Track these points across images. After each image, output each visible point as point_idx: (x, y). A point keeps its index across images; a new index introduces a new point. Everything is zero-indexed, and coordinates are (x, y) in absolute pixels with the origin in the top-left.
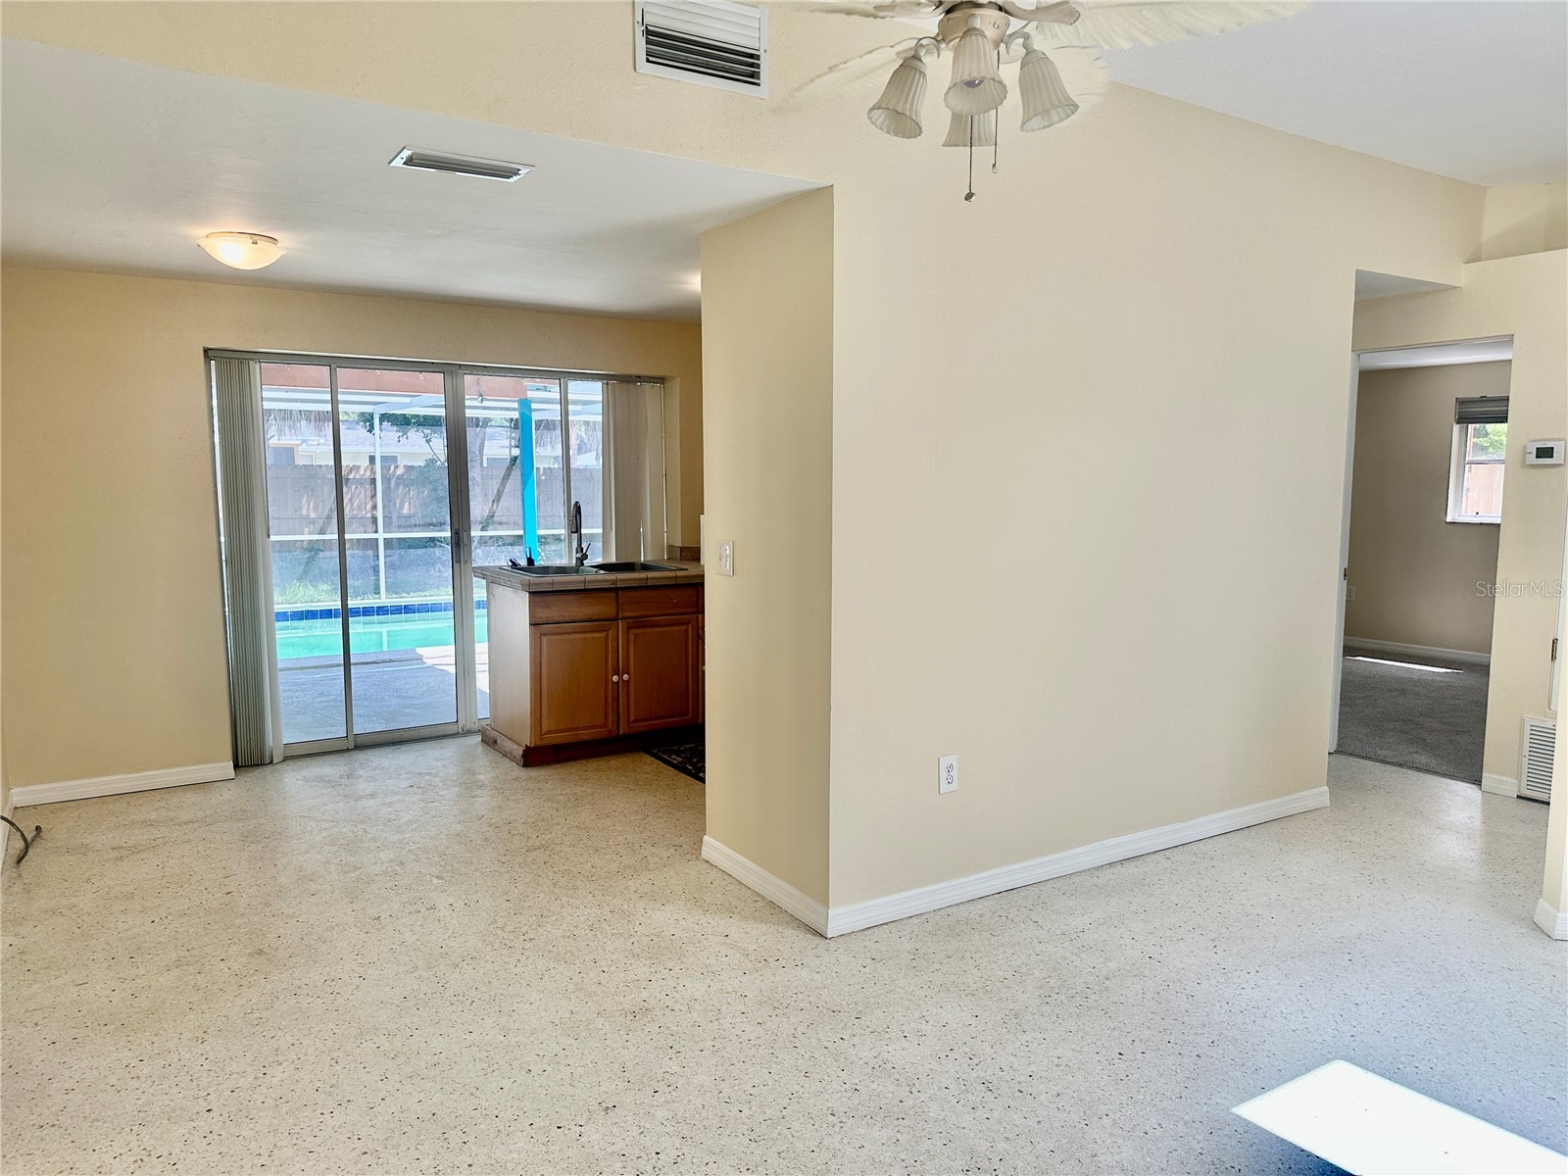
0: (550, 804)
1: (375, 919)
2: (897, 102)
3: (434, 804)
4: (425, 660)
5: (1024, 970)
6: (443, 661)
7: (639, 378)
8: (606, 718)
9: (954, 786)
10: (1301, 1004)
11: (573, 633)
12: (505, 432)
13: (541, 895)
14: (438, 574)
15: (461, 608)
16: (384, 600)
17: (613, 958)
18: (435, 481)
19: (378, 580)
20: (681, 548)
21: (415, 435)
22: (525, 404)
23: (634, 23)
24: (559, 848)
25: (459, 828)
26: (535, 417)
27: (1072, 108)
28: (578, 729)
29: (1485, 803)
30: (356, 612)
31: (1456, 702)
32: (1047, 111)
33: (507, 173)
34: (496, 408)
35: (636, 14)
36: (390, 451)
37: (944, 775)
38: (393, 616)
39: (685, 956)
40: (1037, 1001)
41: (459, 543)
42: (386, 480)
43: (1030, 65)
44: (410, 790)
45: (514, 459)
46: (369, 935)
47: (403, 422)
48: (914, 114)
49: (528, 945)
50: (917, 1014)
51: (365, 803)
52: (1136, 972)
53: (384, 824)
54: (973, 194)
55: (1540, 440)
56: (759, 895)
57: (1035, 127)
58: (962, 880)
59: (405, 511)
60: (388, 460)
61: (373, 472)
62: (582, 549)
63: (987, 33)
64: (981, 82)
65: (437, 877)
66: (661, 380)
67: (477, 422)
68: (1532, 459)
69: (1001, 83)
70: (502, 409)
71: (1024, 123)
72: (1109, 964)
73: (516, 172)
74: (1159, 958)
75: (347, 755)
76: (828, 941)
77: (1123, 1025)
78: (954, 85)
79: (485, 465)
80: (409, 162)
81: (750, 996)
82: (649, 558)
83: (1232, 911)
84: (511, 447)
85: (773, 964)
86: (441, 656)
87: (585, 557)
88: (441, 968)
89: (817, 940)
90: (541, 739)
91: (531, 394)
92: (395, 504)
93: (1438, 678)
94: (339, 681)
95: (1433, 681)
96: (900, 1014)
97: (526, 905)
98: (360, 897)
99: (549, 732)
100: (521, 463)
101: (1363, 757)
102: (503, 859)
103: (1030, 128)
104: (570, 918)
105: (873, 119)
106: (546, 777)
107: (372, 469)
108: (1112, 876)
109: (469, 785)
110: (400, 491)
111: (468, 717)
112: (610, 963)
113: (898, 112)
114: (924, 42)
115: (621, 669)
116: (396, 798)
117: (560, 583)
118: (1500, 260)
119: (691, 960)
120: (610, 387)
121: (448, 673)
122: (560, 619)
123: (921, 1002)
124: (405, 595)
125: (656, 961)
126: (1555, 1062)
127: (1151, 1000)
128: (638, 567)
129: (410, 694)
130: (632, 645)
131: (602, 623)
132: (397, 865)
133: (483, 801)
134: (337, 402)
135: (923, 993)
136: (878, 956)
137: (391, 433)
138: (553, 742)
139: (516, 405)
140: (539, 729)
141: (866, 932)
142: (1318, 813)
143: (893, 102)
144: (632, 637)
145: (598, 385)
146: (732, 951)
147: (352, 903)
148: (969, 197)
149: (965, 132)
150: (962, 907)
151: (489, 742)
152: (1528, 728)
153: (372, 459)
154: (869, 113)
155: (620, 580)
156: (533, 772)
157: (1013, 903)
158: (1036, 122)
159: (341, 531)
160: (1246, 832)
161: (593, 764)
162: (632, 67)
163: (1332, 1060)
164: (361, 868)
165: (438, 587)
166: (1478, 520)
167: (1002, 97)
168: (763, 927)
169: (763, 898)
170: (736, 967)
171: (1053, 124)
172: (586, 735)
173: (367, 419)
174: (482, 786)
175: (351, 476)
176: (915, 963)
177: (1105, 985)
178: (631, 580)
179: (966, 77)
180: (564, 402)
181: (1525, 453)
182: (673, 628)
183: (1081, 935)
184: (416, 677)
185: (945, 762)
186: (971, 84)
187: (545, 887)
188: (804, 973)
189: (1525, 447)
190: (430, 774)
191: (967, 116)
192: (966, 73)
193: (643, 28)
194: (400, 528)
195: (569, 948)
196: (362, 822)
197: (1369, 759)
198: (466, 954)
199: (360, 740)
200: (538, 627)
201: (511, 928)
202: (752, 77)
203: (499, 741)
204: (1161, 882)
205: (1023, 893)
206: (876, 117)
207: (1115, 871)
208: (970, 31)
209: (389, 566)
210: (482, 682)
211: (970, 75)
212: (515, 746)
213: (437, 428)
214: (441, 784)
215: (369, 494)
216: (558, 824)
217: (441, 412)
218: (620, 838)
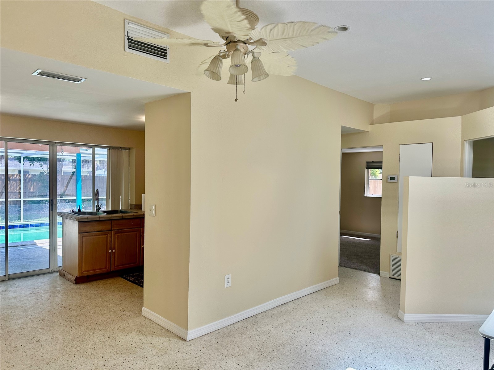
0: (85, 298)
1: (15, 347)
2: (214, 69)
3: (40, 300)
4: (37, 245)
5: (253, 346)
6: (45, 245)
7: (121, 148)
8: (106, 266)
9: (230, 285)
10: (337, 349)
11: (95, 236)
12: (70, 163)
13: (82, 332)
14: (44, 212)
15: (52, 225)
16: (22, 222)
17: (109, 355)
18: (43, 180)
19: (20, 215)
20: (135, 205)
21: (37, 164)
22: (79, 155)
23: (124, 35)
24: (88, 314)
25: (50, 309)
26: (82, 158)
27: (267, 75)
28: (96, 270)
29: (381, 280)
30: (11, 227)
31: (370, 249)
32: (260, 76)
33: (77, 80)
34: (68, 156)
35: (125, 33)
36: (27, 169)
37: (226, 281)
38: (25, 228)
39: (136, 352)
40: (257, 357)
41: (53, 204)
42: (25, 180)
43: (255, 61)
44: (31, 295)
45: (74, 173)
46: (12, 354)
47: (32, 160)
48: (219, 73)
49: (77, 353)
50: (218, 366)
51: (12, 301)
52: (288, 344)
53: (20, 309)
54: (237, 100)
55: (391, 175)
56: (163, 327)
57: (256, 81)
58: (232, 316)
59: (32, 190)
60: (26, 172)
61: (20, 177)
62: (99, 206)
63: (242, 51)
64: (240, 65)
65: (41, 329)
66: (129, 149)
67: (60, 160)
68: (389, 180)
69: (246, 66)
70: (69, 156)
71: (253, 79)
72: (279, 341)
73: (80, 80)
74: (294, 338)
75: (5, 282)
76: (188, 342)
77: (285, 363)
78: (232, 66)
79: (62, 174)
80: (40, 74)
81: (160, 365)
82: (123, 208)
83: (315, 320)
84: (72, 168)
85: (168, 352)
86: (44, 243)
87: (100, 208)
88: (42, 365)
89: (184, 342)
90: (82, 274)
91: (81, 151)
92: (28, 188)
93: (365, 242)
94: (3, 253)
95: (363, 243)
96: (213, 366)
97: (76, 337)
98: (9, 339)
99: (85, 271)
100: (76, 174)
101: (347, 267)
102: (67, 320)
103: (254, 81)
104: (93, 341)
105: (206, 74)
106: (84, 288)
107: (19, 175)
108: (278, 311)
109: (54, 292)
110: (30, 183)
111: (54, 266)
112: (108, 357)
113: (214, 72)
114: (222, 51)
115: (112, 248)
116: (25, 298)
117: (90, 218)
118: (379, 124)
119: (138, 353)
120: (110, 150)
121: (47, 249)
122: (90, 231)
123: (220, 361)
124: (30, 220)
125: (125, 355)
126: (408, 362)
127: (293, 353)
128: (119, 212)
129: (31, 258)
130: (116, 239)
131: (105, 232)
132: (25, 325)
133: (59, 298)
134: (7, 152)
135: (220, 358)
136: (205, 346)
137: (28, 163)
138: (86, 275)
139: (75, 155)
140: (81, 270)
141: (200, 338)
142: (336, 285)
143: (212, 69)
144: (116, 237)
145: (106, 150)
146: (154, 349)
147: (5, 341)
148: (236, 100)
149: (234, 80)
150: (232, 326)
151: (62, 275)
152: (391, 257)
153: (20, 172)
154: (204, 72)
155: (112, 217)
156: (78, 286)
157: (248, 323)
158: (256, 79)
159: (7, 198)
160: (316, 293)
161: (101, 282)
162: (123, 50)
163: (348, 368)
164: (10, 327)
165: (43, 217)
166: (373, 196)
167: (247, 71)
168: (165, 339)
169: (164, 328)
170: (155, 355)
171: (261, 80)
172: (98, 272)
173: (19, 159)
174: (59, 292)
175: (11, 178)
176: (217, 347)
177: (278, 349)
178: (116, 217)
179: (236, 64)
180: (94, 154)
181: (387, 179)
182: (131, 233)
183: (270, 332)
184: (34, 251)
185: (227, 277)
186: (237, 66)
187: (83, 330)
188: (179, 355)
189: (387, 177)
190: (38, 288)
191: (235, 75)
192: (236, 62)
193: (128, 37)
194: (29, 197)
195: (92, 353)
196: (11, 308)
197: (349, 268)
198: (52, 358)
199: (11, 276)
200: (81, 234)
201: (70, 347)
202: (164, 56)
203: (65, 275)
204: (293, 311)
205: (251, 319)
206: (206, 73)
207: (279, 309)
208: (236, 50)
209: (25, 210)
210: (60, 253)
211: (237, 63)
212: (72, 277)
213: (45, 162)
214: (43, 292)
215: (18, 184)
216: (88, 305)
217: (48, 157)
218: (111, 309)
